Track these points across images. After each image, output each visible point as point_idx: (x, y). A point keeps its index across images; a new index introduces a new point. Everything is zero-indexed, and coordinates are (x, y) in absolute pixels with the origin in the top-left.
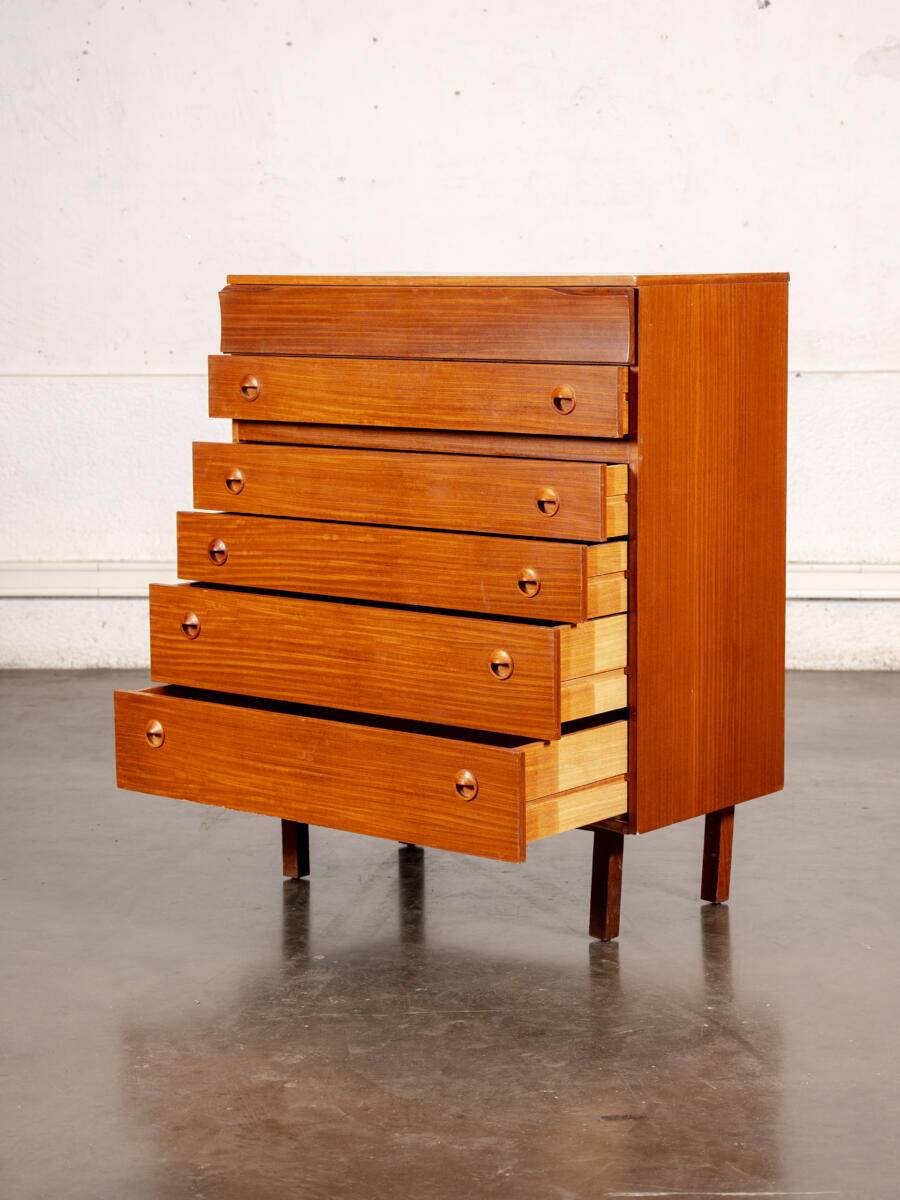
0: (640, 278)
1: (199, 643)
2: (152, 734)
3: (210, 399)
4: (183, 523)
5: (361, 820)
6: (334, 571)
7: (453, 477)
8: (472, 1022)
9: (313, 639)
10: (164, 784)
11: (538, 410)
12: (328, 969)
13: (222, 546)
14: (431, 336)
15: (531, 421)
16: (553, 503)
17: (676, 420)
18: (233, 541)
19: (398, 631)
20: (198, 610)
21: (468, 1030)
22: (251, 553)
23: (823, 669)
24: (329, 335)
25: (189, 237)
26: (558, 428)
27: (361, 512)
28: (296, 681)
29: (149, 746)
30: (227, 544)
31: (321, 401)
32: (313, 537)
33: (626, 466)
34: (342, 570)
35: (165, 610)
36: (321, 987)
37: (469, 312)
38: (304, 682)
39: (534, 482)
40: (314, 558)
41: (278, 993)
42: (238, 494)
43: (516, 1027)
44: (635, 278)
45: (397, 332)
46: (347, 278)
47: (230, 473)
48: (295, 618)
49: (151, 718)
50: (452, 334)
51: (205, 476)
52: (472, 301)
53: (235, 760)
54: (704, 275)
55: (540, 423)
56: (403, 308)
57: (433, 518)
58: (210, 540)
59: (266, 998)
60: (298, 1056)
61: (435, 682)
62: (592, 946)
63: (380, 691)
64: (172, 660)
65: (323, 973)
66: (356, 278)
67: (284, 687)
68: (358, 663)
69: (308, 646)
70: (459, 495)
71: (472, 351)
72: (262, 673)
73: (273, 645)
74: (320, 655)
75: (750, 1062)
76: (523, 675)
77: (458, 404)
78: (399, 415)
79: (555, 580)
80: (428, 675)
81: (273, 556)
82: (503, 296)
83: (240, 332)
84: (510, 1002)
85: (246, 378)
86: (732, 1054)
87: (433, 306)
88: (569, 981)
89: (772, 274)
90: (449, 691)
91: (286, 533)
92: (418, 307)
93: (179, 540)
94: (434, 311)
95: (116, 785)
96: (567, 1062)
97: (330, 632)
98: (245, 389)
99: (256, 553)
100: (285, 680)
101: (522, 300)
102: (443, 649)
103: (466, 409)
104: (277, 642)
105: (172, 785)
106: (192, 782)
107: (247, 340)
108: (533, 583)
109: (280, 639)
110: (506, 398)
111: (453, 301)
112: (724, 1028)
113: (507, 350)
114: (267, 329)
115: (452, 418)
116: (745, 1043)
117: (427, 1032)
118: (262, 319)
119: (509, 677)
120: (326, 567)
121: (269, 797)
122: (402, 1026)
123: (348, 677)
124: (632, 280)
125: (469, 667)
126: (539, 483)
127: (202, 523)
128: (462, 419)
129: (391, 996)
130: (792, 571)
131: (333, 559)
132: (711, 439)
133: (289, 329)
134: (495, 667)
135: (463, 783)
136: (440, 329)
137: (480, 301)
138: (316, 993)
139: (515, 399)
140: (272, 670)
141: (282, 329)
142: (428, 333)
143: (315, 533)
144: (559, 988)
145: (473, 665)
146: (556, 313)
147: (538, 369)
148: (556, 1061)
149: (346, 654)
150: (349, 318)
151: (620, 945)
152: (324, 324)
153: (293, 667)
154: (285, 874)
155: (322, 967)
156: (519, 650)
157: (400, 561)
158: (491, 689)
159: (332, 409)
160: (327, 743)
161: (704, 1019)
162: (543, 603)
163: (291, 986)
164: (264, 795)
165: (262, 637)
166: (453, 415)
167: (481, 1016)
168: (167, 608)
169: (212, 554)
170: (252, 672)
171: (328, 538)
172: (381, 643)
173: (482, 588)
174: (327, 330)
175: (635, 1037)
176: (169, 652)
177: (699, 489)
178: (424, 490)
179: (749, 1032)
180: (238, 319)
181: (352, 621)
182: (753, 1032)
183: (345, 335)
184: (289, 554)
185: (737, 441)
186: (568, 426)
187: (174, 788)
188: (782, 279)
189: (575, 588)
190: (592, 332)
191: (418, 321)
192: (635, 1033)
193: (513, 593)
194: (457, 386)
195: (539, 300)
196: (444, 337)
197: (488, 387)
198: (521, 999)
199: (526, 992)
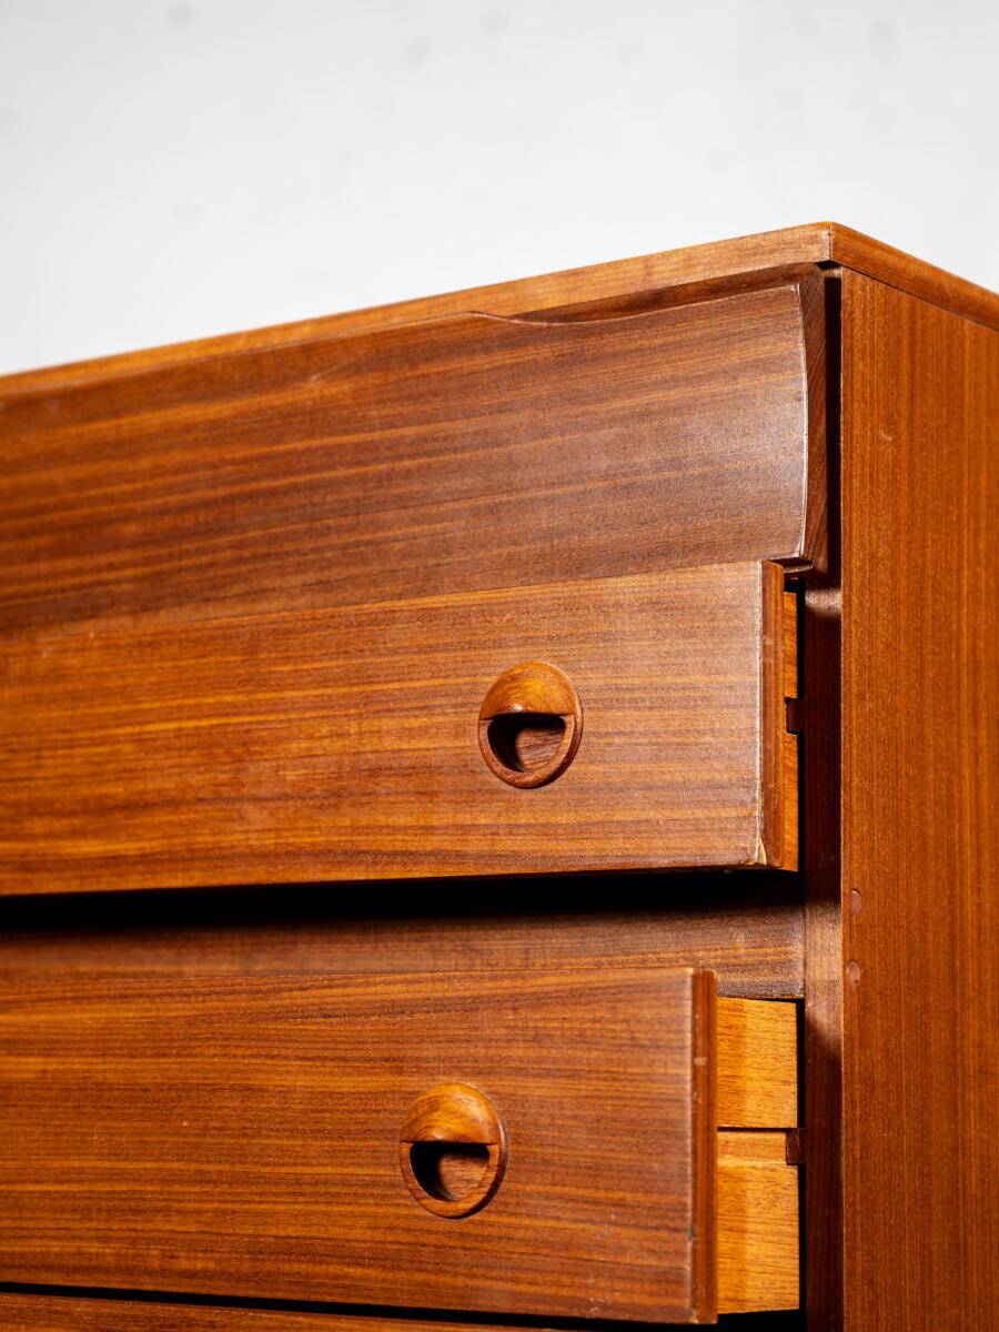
11: (422, 780)
15: (394, 829)
33: (791, 1008)
37: (179, 457)
39: (397, 1065)
44: (825, 235)
55: (430, 830)
77: (117, 790)
82: (304, 375)
101: (371, 379)
103: (149, 806)
113: (311, 577)
115: (93, 847)
124: (816, 242)
126: (420, 1067)
128: (129, 847)
136: (76, 536)
139: (338, 744)
166: (97, 834)
186: (547, 831)
194: (121, 719)
195: (436, 367)
196: (89, 562)
197: (235, 709)
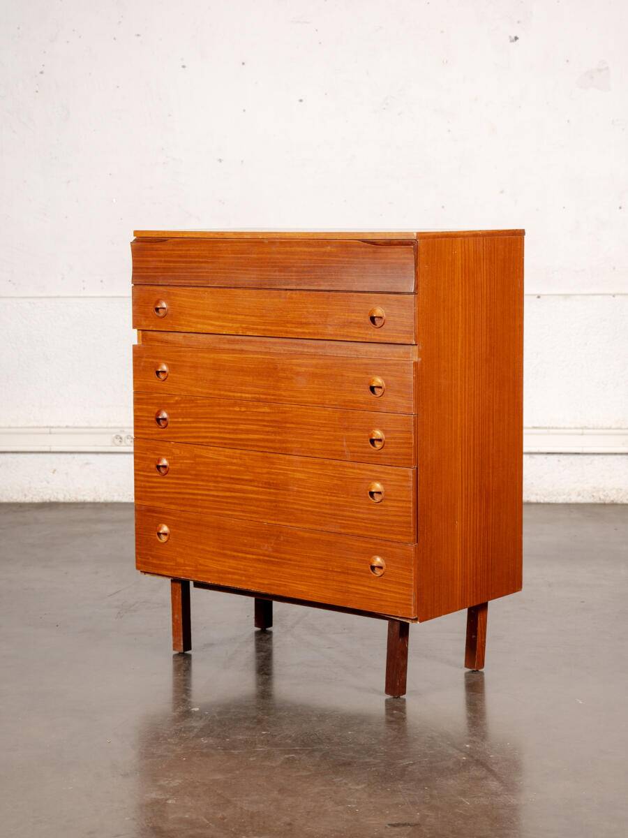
0: (418, 233)
1: (168, 478)
2: (160, 534)
3: (134, 316)
4: (138, 399)
5: (304, 590)
6: (243, 432)
7: (311, 369)
8: (300, 756)
9: (246, 475)
10: (169, 567)
11: (359, 325)
12: (201, 718)
13: (165, 415)
14: (277, 273)
15: (354, 333)
16: (381, 387)
17: (444, 333)
18: (171, 411)
19: (306, 470)
20: (167, 456)
21: (297, 762)
22: (185, 420)
24: (207, 272)
25: (114, 201)
26: (373, 337)
27: (248, 393)
28: (235, 504)
29: (158, 541)
30: (169, 414)
31: (210, 318)
32: (228, 408)
34: (248, 432)
35: (145, 456)
36: (196, 730)
37: (303, 257)
38: (241, 504)
39: (367, 373)
40: (228, 423)
41: (165, 735)
42: (164, 381)
43: (331, 759)
44: (415, 234)
45: (253, 270)
46: (217, 233)
47: (158, 366)
48: (235, 461)
49: (160, 523)
50: (292, 272)
51: (141, 368)
52: (306, 249)
53: (218, 550)
54: (464, 232)
55: (361, 334)
56: (258, 254)
57: (298, 398)
58: (156, 411)
59: (158, 739)
60: (177, 781)
61: (331, 505)
62: (387, 701)
63: (293, 510)
64: (149, 490)
65: (198, 721)
66: (222, 233)
67: (227, 508)
68: (278, 491)
69: (243, 480)
70: (316, 382)
71: (305, 284)
72: (211, 498)
73: (219, 479)
74: (251, 486)
75: (494, 785)
76: (391, 500)
77: (304, 320)
78: (263, 327)
79: (395, 438)
80: (326, 499)
81: (201, 422)
82: (327, 246)
83: (146, 270)
84: (328, 741)
85: (158, 302)
86: (482, 779)
87: (279, 253)
88: (370, 726)
89: (513, 230)
90: (340, 510)
91: (209, 406)
92: (268, 253)
93: (135, 411)
94: (279, 256)
95: (135, 567)
96: (366, 785)
97: (258, 470)
98: (157, 310)
99: (189, 420)
100: (227, 503)
101: (340, 249)
102: (336, 482)
103: (310, 324)
104: (223, 477)
105: (174, 567)
106: (189, 566)
107: (150, 276)
108: (380, 440)
109: (224, 475)
110: (337, 316)
111: (293, 249)
112: (477, 760)
113: (330, 284)
114: (164, 268)
115: (299, 330)
116: (490, 771)
117: (268, 763)
118: (161, 261)
119: (381, 501)
120: (236, 429)
121: (242, 575)
122: (251, 759)
123: (271, 501)
124: (413, 235)
125: (354, 494)
126: (371, 374)
127: (150, 399)
128: (307, 331)
129: (244, 737)
131: (242, 424)
132: (469, 345)
133: (179, 268)
134: (372, 494)
135: (375, 565)
136: (284, 269)
137: (312, 250)
138: (192, 735)
139: (343, 317)
140: (218, 496)
141: (175, 268)
142: (275, 272)
143: (230, 406)
144: (363, 731)
145: (357, 493)
146: (363, 258)
147: (360, 296)
148: (358, 785)
149: (269, 485)
150: (221, 260)
151: (407, 701)
152: (203, 265)
153: (233, 494)
154: (174, 650)
155: (198, 716)
156: (388, 483)
157: (288, 425)
158: (369, 509)
159: (217, 323)
160: (282, 538)
161: (463, 754)
162: (387, 454)
163: (175, 730)
164: (237, 574)
165: (210, 474)
166: (300, 328)
167: (307, 752)
168: (146, 454)
169: (158, 420)
170: (204, 498)
171: (238, 409)
172: (293, 478)
173: (345, 443)
174: (205, 269)
175: (414, 767)
176: (147, 484)
177: (461, 380)
178: (292, 378)
179: (494, 763)
180: (143, 261)
181: (273, 463)
182: (497, 764)
183: (217, 273)
184: (211, 420)
185: (488, 347)
186: (380, 336)
187: (176, 569)
188: (519, 234)
189: (409, 443)
190: (388, 271)
191: (268, 263)
192: (414, 764)
193: (366, 447)
194: (303, 308)
195: (352, 249)
196: (287, 274)
197: (324, 308)
198: (336, 740)
199: (339, 734)
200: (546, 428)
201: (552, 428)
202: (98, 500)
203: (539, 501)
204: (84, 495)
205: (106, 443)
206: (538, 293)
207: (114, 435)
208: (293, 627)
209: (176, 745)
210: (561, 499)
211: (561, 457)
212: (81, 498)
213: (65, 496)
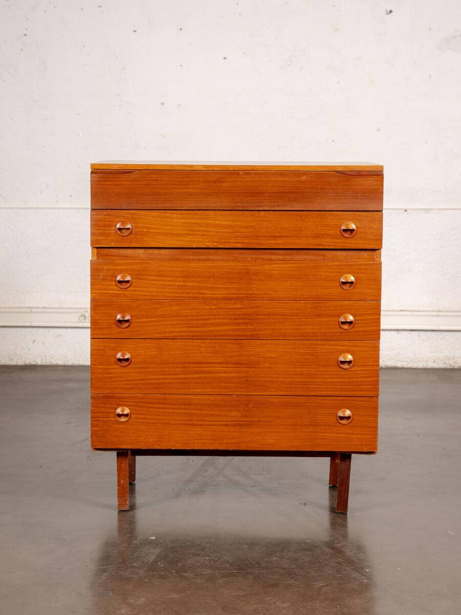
7: (284, 272)
8: (237, 578)
10: (129, 441)
11: (331, 236)
12: (157, 545)
16: (352, 283)
22: (149, 319)
23: (418, 367)
25: (81, 134)
26: (345, 245)
35: (104, 352)
36: (154, 556)
43: (262, 581)
55: (333, 243)
57: (271, 294)
59: (124, 563)
60: (142, 599)
61: (302, 374)
63: (264, 382)
65: (155, 548)
68: (249, 369)
70: (289, 282)
76: (361, 366)
79: (364, 320)
80: (297, 371)
84: (258, 566)
88: (289, 554)
90: (312, 378)
96: (290, 603)
97: (229, 354)
99: (154, 319)
102: (306, 357)
108: (351, 322)
110: (310, 230)
119: (351, 368)
122: (199, 581)
125: (324, 364)
129: (192, 562)
130: (384, 315)
134: (342, 363)
136: (256, 194)
137: (286, 179)
138: (151, 560)
142: (248, 197)
144: (284, 558)
145: (327, 363)
147: (331, 214)
148: (284, 603)
155: (154, 544)
156: (357, 353)
157: (260, 317)
158: (339, 375)
161: (364, 577)
162: (357, 332)
163: (137, 555)
167: (242, 575)
168: (104, 350)
175: (327, 588)
176: (106, 376)
178: (265, 280)
179: (389, 585)
181: (244, 347)
182: (391, 585)
192: (326, 586)
193: (336, 328)
198: (264, 565)
199: (266, 560)
200: (410, 311)
201: (415, 311)
202: (67, 363)
203: (404, 367)
204: (56, 360)
205: (73, 320)
206: (405, 207)
207: (80, 314)
208: (223, 469)
209: (139, 568)
210: (421, 365)
211: (421, 333)
212: (54, 362)
213: (42, 360)
